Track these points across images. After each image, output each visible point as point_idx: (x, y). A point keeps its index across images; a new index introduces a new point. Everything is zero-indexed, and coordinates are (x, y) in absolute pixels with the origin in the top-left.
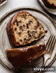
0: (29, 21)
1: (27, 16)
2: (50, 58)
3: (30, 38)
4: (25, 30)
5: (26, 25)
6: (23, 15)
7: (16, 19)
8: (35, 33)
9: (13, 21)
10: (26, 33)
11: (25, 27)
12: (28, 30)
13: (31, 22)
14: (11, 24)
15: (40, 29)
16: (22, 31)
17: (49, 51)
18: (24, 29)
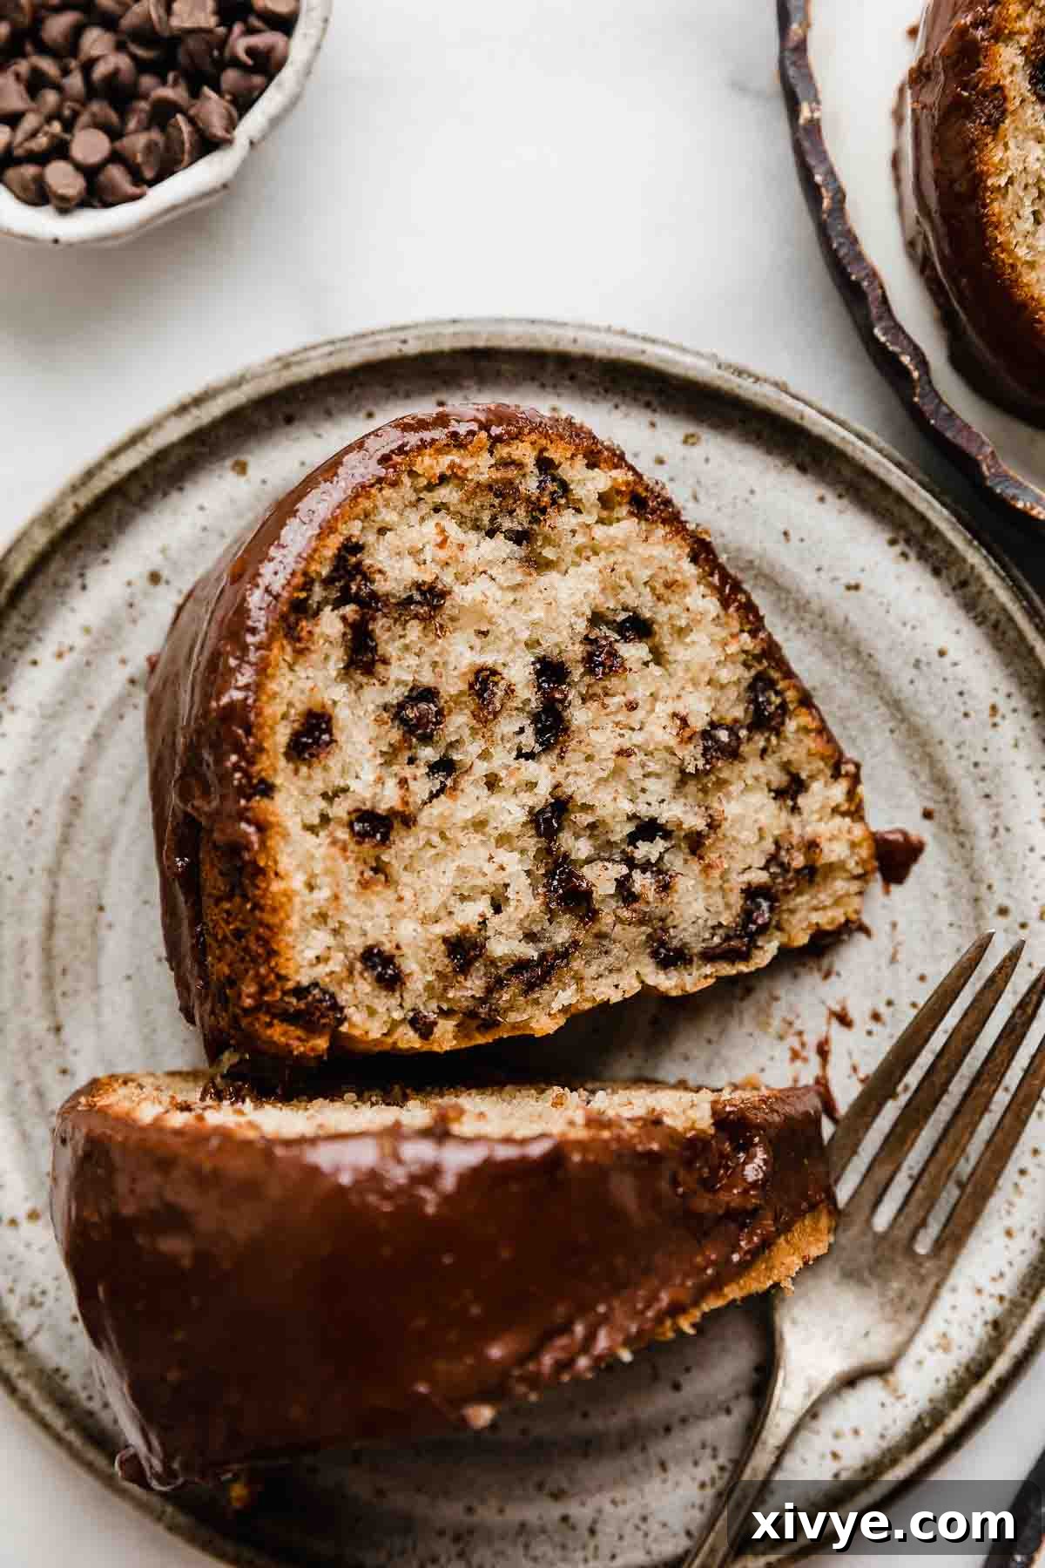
0: (596, 619)
1: (567, 520)
2: (881, 1371)
3: (562, 933)
4: (492, 783)
5: (519, 673)
6: (504, 492)
7: (352, 548)
8: (675, 862)
9: (276, 573)
10: (504, 840)
11: (507, 726)
12: (543, 773)
13: (638, 627)
14: (235, 626)
15: (791, 790)
16: (422, 787)
17: (882, 1220)
18: (469, 752)
